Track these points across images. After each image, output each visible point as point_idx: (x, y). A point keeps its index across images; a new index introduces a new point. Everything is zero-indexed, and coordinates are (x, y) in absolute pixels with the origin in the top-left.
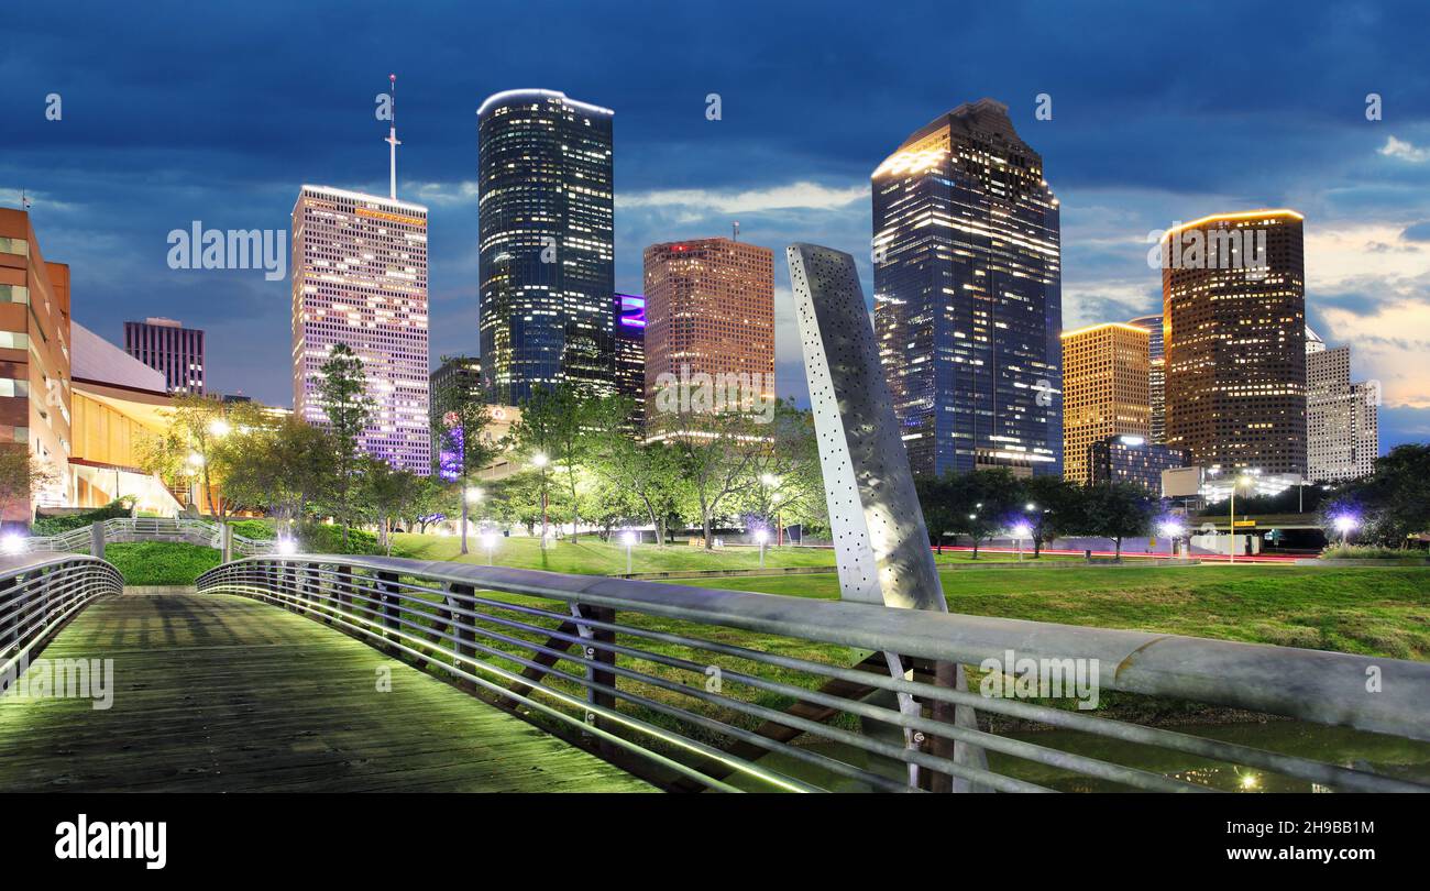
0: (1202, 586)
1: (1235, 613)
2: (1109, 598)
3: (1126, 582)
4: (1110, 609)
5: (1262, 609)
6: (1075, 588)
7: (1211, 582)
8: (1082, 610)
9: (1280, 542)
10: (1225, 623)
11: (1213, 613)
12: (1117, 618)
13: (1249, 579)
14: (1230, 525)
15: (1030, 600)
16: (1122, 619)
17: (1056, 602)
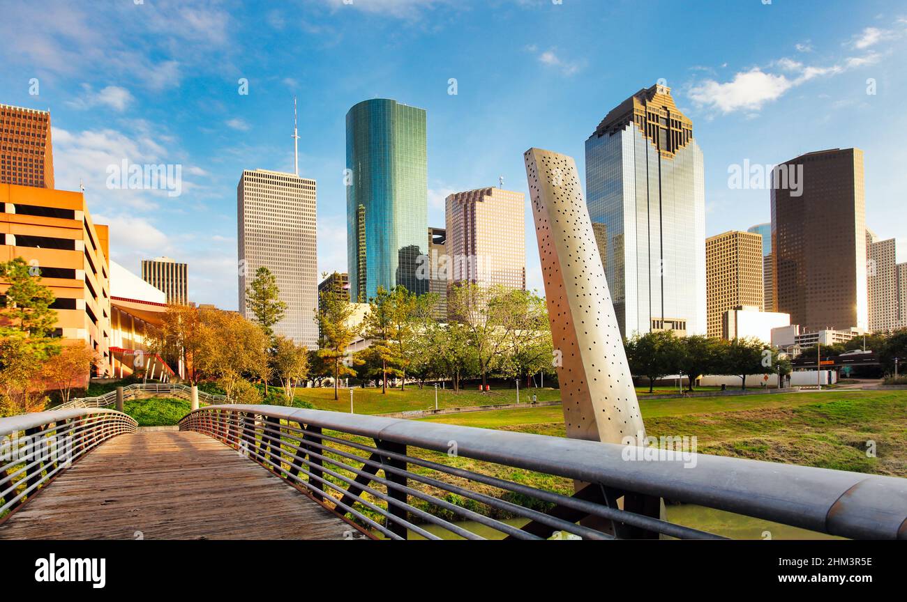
0: (800, 407)
1: (822, 425)
2: (738, 416)
3: (749, 405)
4: (739, 424)
5: (841, 421)
6: (716, 410)
7: (806, 404)
8: (721, 425)
9: (850, 375)
10: (816, 432)
11: (807, 425)
12: (744, 430)
13: (832, 401)
14: (817, 364)
15: (687, 420)
16: (747, 431)
17: (703, 420)
